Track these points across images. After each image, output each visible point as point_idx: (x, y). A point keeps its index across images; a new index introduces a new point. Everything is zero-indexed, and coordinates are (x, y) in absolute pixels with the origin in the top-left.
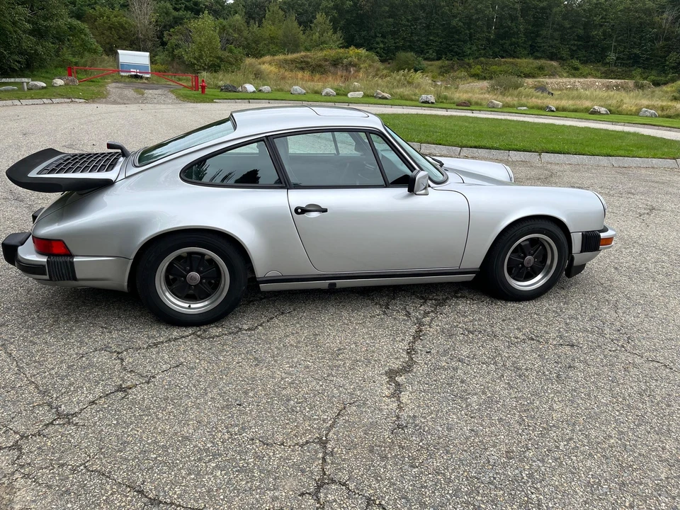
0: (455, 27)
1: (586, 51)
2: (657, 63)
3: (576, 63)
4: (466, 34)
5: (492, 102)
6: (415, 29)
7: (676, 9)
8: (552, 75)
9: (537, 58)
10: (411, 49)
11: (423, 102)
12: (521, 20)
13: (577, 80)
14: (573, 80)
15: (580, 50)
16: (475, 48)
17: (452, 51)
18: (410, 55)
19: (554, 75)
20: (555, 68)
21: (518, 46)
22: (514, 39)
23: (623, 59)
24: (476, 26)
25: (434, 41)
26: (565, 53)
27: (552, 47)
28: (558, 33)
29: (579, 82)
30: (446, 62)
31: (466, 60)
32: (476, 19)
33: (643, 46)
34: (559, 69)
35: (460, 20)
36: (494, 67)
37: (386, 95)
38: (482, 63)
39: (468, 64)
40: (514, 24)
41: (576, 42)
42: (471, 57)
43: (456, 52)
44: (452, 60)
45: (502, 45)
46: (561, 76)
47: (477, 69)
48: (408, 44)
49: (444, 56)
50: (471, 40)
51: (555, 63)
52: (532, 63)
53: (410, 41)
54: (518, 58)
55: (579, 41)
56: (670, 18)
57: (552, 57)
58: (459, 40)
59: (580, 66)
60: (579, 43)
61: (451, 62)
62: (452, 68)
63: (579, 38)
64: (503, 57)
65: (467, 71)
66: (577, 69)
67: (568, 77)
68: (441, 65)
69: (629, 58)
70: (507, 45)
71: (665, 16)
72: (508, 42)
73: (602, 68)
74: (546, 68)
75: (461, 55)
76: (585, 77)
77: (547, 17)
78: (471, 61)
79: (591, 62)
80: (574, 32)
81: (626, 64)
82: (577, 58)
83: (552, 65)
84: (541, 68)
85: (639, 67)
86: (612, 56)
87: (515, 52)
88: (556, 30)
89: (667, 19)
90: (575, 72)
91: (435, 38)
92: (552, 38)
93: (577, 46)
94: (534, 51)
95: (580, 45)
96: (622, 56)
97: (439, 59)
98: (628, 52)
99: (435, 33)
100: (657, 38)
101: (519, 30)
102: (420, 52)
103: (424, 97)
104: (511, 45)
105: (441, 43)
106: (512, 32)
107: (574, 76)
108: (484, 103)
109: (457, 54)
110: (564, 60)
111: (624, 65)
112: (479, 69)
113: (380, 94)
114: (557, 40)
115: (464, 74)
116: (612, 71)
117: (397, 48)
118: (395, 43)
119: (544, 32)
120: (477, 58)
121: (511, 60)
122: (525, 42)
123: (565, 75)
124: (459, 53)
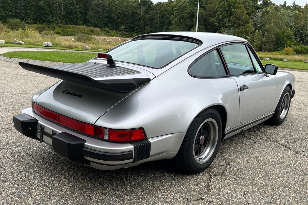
0: (41, 7)
1: (111, 24)
2: (141, 30)
3: (108, 29)
4: (48, 10)
5: (85, 47)
6: (17, 6)
7: (145, 6)
8: (98, 35)
9: (88, 26)
10: (16, 17)
11: (45, 46)
12: (77, 6)
13: (110, 37)
14: (109, 37)
15: (108, 23)
16: (55, 19)
17: (42, 19)
18: (17, 21)
19: (99, 35)
20: (99, 31)
21: (78, 19)
22: (75, 16)
23: (127, 28)
24: (53, 7)
25: (30, 14)
26: (101, 24)
27: (95, 21)
28: (96, 14)
29: (112, 38)
30: (40, 25)
31: (51, 25)
32: (52, 3)
33: (135, 23)
34: (100, 32)
35: (43, 3)
36: (68, 29)
37: (21, 42)
38: (60, 27)
39: (53, 27)
40: (73, 8)
41: (106, 19)
42: (53, 23)
43: (45, 20)
44: (43, 24)
45: (70, 18)
46: (102, 36)
47: (59, 30)
48: (14, 14)
49: (38, 22)
50: (52, 14)
51: (98, 29)
52: (87, 28)
53: (15, 13)
54: (79, 25)
55: (107, 19)
56: (144, 11)
57: (96, 26)
58: (45, 14)
59: (110, 31)
60: (107, 20)
61: (43, 25)
62: (44, 28)
63: (107, 17)
64: (71, 25)
65: (53, 31)
66: (108, 32)
67: (105, 36)
68: (37, 27)
69: (130, 28)
70: (72, 18)
71: (141, 9)
72: (72, 17)
73: (119, 32)
74: (94, 31)
75: (48, 22)
76: (113, 36)
77: (90, 6)
78: (54, 25)
79: (114, 29)
80: (104, 14)
81: (129, 31)
82: (108, 27)
83: (97, 30)
84: (92, 31)
85: (135, 32)
86: (123, 27)
87: (77, 22)
88: (95, 13)
89: (142, 11)
90: (108, 34)
91: (31, 11)
92: (94, 16)
93: (106, 21)
94: (86, 22)
95: (108, 21)
96: (127, 27)
97: (35, 23)
98: (129, 25)
99: (30, 9)
100: (140, 19)
101: (77, 11)
102: (22, 19)
103: (45, 43)
104: (74, 18)
105: (34, 14)
106: (73, 11)
107: (108, 36)
108: (80, 47)
109: (46, 21)
110: (102, 28)
111: (128, 31)
112: (60, 30)
113: (17, 41)
114: (97, 17)
115: (51, 32)
116: (124, 34)
117: (8, 16)
118: (5, 13)
119: (89, 13)
120: (57, 24)
121: (76, 26)
122: (81, 17)
123: (104, 35)
124: (47, 21)
